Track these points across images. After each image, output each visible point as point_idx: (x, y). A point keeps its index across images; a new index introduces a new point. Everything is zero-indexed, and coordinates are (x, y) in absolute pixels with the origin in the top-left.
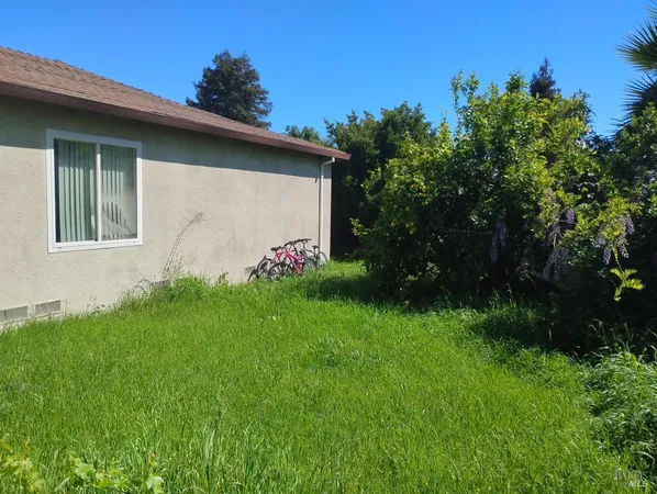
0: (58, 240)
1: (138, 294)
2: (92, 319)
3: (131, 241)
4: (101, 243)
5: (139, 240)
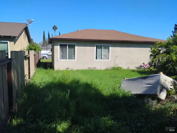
0: (96, 59)
1: (109, 68)
2: (100, 70)
3: (108, 60)
4: (103, 60)
5: (110, 60)
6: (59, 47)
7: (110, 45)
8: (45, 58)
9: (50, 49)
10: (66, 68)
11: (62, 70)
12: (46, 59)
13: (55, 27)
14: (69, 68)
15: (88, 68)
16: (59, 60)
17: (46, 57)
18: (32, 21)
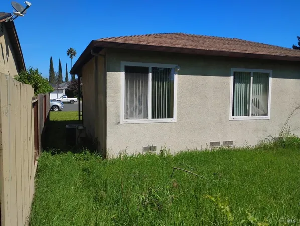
0: (233, 115)
1: (267, 142)
3: (265, 117)
4: (251, 117)
5: (269, 117)
6: (122, 75)
7: (270, 72)
8: (56, 109)
9: (64, 91)
10: (145, 148)
11: (132, 156)
12: (59, 110)
13: (71, 52)
14: (154, 148)
15: (212, 144)
16: (123, 120)
17: (58, 107)
18: (28, 6)
